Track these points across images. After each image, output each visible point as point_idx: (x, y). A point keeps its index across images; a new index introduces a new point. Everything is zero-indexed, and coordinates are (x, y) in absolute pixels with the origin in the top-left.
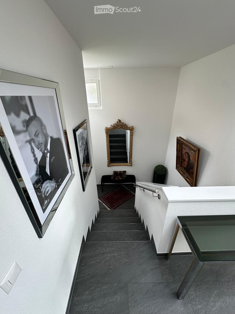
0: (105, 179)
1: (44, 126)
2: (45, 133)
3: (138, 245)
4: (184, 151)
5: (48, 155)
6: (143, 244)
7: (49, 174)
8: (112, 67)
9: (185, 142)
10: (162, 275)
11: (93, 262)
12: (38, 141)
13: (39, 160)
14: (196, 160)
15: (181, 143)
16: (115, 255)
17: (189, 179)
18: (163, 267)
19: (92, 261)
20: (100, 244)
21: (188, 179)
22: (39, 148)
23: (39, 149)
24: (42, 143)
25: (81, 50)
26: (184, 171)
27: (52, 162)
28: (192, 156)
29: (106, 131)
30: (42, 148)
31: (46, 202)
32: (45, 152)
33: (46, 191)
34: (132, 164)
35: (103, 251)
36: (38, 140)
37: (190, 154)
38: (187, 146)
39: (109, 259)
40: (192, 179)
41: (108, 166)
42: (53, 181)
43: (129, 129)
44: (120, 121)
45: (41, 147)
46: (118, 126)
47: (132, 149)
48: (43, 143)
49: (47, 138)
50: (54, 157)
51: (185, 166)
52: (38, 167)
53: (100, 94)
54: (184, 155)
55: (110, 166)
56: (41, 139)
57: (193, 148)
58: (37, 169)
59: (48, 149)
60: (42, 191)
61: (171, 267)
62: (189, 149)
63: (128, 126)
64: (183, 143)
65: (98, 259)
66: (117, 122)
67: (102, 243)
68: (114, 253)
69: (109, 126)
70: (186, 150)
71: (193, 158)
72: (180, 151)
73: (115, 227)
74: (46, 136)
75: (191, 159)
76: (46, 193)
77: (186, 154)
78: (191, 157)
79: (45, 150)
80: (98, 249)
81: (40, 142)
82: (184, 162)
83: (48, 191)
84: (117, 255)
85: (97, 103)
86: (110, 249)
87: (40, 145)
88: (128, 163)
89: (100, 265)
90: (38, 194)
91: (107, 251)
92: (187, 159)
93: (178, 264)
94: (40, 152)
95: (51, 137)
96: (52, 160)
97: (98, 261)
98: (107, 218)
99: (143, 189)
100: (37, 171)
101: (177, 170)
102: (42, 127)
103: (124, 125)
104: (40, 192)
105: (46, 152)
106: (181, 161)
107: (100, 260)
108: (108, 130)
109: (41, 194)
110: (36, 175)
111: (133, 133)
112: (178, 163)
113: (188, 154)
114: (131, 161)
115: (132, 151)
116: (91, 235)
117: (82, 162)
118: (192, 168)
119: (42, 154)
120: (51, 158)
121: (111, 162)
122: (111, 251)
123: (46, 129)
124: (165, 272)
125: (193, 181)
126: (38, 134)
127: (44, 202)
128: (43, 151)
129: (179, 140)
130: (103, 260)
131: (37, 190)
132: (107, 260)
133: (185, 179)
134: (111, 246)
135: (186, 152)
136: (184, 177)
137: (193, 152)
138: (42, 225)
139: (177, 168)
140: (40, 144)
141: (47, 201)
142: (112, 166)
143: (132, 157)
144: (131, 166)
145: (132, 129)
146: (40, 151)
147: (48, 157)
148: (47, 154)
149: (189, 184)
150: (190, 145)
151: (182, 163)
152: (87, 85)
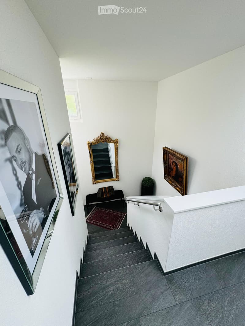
0: (90, 198)
1: (27, 139)
2: (28, 148)
3: (142, 268)
4: (171, 161)
5: (34, 176)
6: (147, 265)
7: (36, 202)
8: (92, 78)
9: (172, 152)
10: (173, 296)
11: (94, 302)
12: (21, 159)
13: (23, 184)
14: (185, 168)
15: (167, 153)
16: (119, 286)
17: (179, 188)
18: (173, 287)
19: (92, 301)
20: (99, 277)
21: (177, 188)
22: (23, 167)
23: (22, 170)
24: (25, 162)
25: (59, 57)
26: (173, 180)
27: (38, 185)
28: (180, 164)
29: (88, 145)
30: (26, 168)
31: (35, 241)
32: (29, 173)
33: (33, 225)
34: (119, 179)
35: (104, 285)
36: (21, 157)
37: (178, 163)
38: (175, 156)
39: (112, 294)
40: (182, 188)
41: (93, 184)
42: (41, 211)
43: (114, 142)
44: (103, 134)
45: (25, 166)
46: (102, 139)
47: (118, 163)
48: (27, 161)
49: (31, 154)
50: (40, 179)
51: (173, 175)
52: (22, 194)
53: (79, 106)
54: (172, 165)
55: (96, 183)
56: (23, 156)
57: (181, 157)
58: (22, 196)
59: (32, 169)
60: (28, 226)
61: (181, 284)
62: (176, 159)
63: (113, 139)
64: (169, 153)
65: (98, 297)
66: (101, 135)
67: (101, 275)
68: (117, 284)
69: (92, 140)
70: (173, 159)
71: (181, 166)
72: (166, 161)
73: (111, 252)
74: (29, 152)
75: (179, 168)
76: (33, 228)
77: (173, 163)
78: (179, 166)
79: (30, 170)
80: (97, 284)
81: (24, 160)
82: (172, 171)
83: (36, 224)
84: (121, 286)
85: (77, 116)
86: (112, 280)
87: (23, 165)
88: (113, 178)
89: (102, 303)
90: (25, 232)
91: (108, 283)
92: (175, 168)
93: (186, 280)
94: (24, 173)
95: (36, 154)
96: (38, 183)
97: (99, 299)
98: (99, 243)
99: (137, 203)
100: (21, 200)
101: (165, 180)
102: (24, 141)
103: (108, 138)
104: (27, 228)
105: (31, 172)
106: (169, 170)
107: (102, 298)
108: (91, 145)
109: (28, 231)
110: (21, 205)
111: (118, 146)
112: (166, 172)
113: (175, 163)
114: (117, 176)
115: (118, 165)
116: (84, 268)
117: (69, 181)
118: (181, 176)
119: (27, 176)
120: (37, 181)
121: (96, 179)
122: (113, 283)
123: (29, 142)
124: (176, 291)
125: (183, 189)
126: (21, 149)
127: (32, 241)
128: (27, 172)
129: (166, 150)
130: (105, 297)
131: (23, 226)
132: (110, 295)
133: (175, 188)
134: (112, 276)
135: (174, 162)
136: (174, 186)
137: (180, 160)
138: (32, 274)
139: (165, 178)
140: (23, 163)
141: (35, 239)
142: (98, 183)
143: (118, 171)
144: (119, 180)
145: (116, 142)
146: (24, 171)
147: (33, 180)
148: (32, 175)
149: (180, 192)
150: (177, 154)
151: (169, 172)
152: (67, 97)
